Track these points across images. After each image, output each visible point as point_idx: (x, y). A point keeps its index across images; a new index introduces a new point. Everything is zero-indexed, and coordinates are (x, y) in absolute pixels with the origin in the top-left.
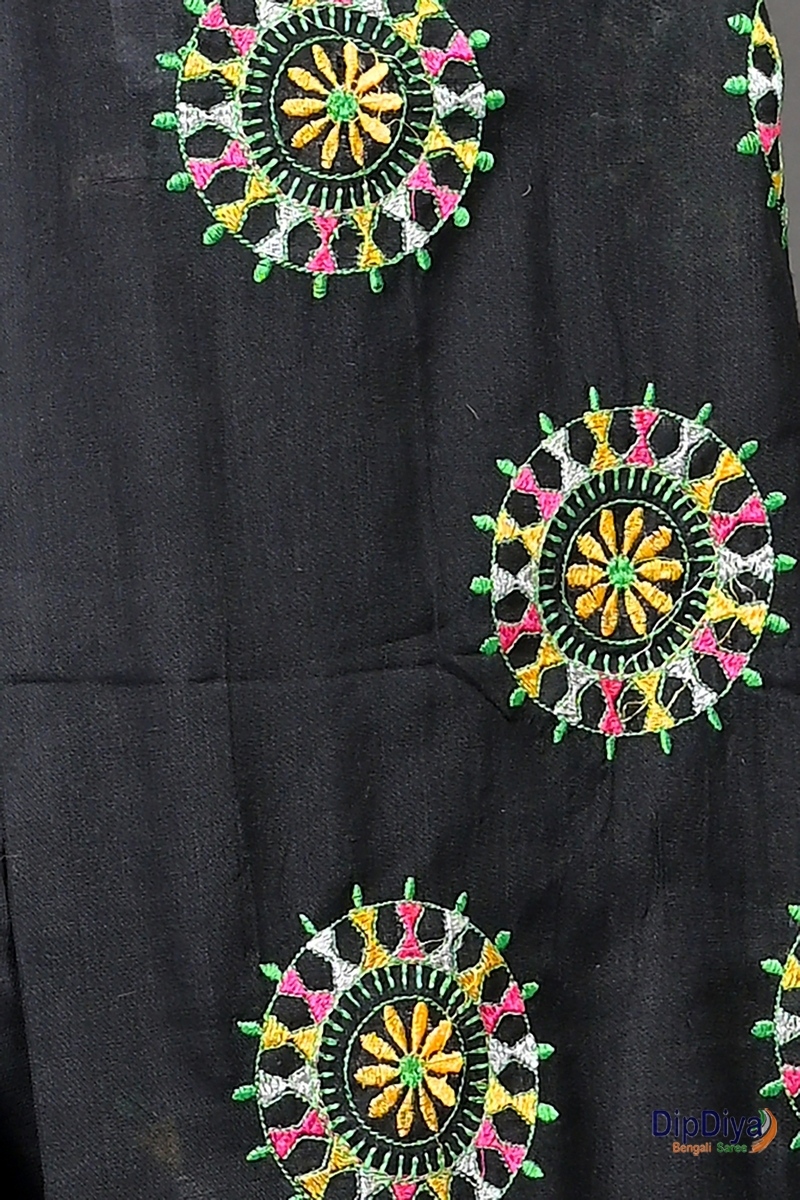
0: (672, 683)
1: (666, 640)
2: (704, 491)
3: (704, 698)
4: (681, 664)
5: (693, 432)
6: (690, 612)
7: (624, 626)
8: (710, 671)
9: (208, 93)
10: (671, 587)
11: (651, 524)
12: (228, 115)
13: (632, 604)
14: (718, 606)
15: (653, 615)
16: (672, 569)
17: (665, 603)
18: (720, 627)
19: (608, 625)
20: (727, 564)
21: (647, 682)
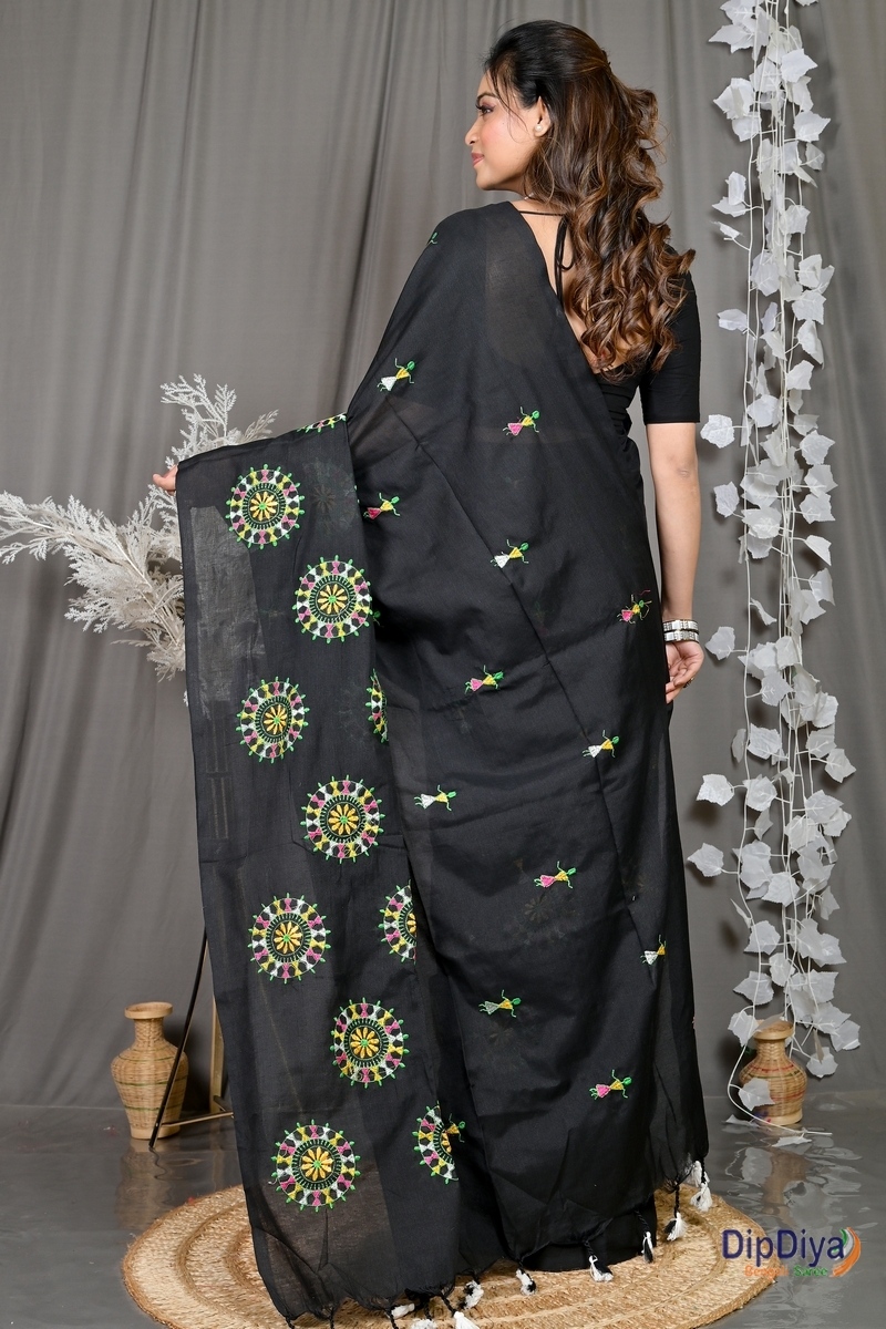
0: (356, 845)
1: (355, 836)
2: (362, 800)
3: (364, 849)
4: (359, 841)
5: (359, 786)
6: (361, 829)
7: (345, 833)
8: (366, 842)
9: (247, 721)
10: (356, 823)
11: (350, 808)
12: (252, 726)
13: (347, 827)
14: (367, 827)
15: (352, 829)
16: (356, 818)
17: (355, 827)
18: (368, 832)
19: (340, 832)
20: (369, 817)
21: (350, 845)
